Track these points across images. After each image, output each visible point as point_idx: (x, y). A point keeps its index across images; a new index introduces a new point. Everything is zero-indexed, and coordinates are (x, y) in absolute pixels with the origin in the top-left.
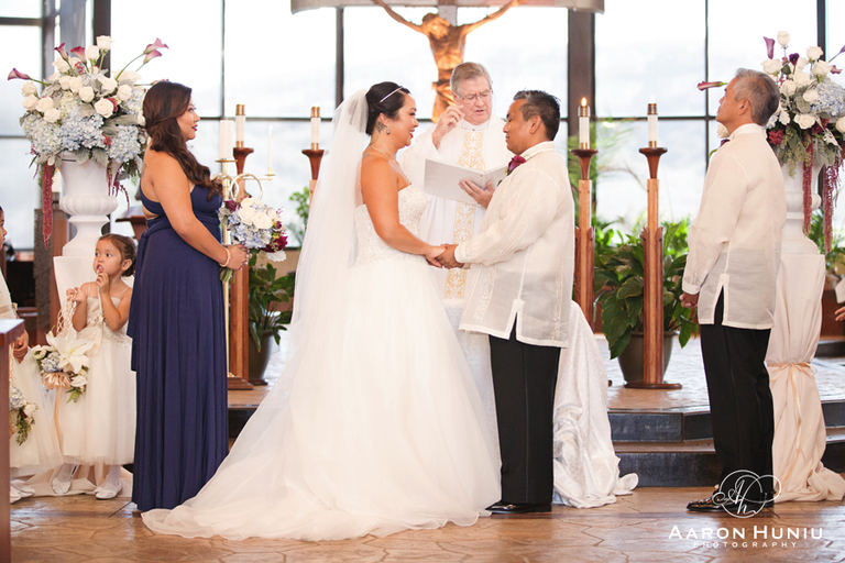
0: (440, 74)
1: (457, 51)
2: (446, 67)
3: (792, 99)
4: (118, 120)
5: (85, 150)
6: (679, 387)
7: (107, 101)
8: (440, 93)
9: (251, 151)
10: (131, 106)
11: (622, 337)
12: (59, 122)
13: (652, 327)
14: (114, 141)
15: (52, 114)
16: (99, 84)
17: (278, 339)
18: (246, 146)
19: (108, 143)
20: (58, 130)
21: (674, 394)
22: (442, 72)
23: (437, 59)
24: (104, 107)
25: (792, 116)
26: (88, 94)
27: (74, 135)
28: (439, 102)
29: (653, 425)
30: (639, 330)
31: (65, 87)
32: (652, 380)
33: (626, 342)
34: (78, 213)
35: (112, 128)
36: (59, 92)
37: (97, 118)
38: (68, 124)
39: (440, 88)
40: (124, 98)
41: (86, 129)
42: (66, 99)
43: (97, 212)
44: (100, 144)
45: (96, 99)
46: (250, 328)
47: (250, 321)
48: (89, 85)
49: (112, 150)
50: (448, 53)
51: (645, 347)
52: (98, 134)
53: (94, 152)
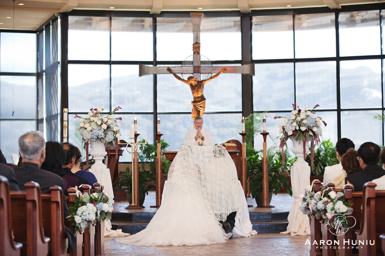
0: (194, 99)
1: (201, 90)
2: (197, 96)
3: (300, 122)
4: (108, 130)
5: (99, 139)
6: (274, 207)
7: (105, 125)
8: (194, 105)
9: (139, 135)
10: (111, 126)
11: (256, 192)
12: (91, 131)
13: (265, 189)
14: (107, 136)
15: (89, 129)
16: (102, 120)
17: (147, 194)
18: (137, 133)
19: (105, 137)
20: (91, 133)
21: (273, 209)
22: (195, 98)
23: (193, 93)
24: (104, 126)
25: (299, 127)
26: (99, 123)
27: (96, 134)
28: (194, 109)
29: (263, 216)
30: (261, 189)
31: (92, 120)
32: (265, 205)
33: (257, 193)
34: (96, 156)
35: (106, 132)
36: (90, 122)
37: (102, 129)
38: (94, 131)
39: (195, 104)
40: (109, 124)
41: (99, 133)
42: (93, 124)
43: (101, 156)
44: (103, 137)
45: (102, 124)
46: (139, 190)
47: (139, 188)
48: (100, 120)
49: (107, 138)
50: (197, 91)
51: (263, 195)
52: (103, 134)
53: (101, 139)
